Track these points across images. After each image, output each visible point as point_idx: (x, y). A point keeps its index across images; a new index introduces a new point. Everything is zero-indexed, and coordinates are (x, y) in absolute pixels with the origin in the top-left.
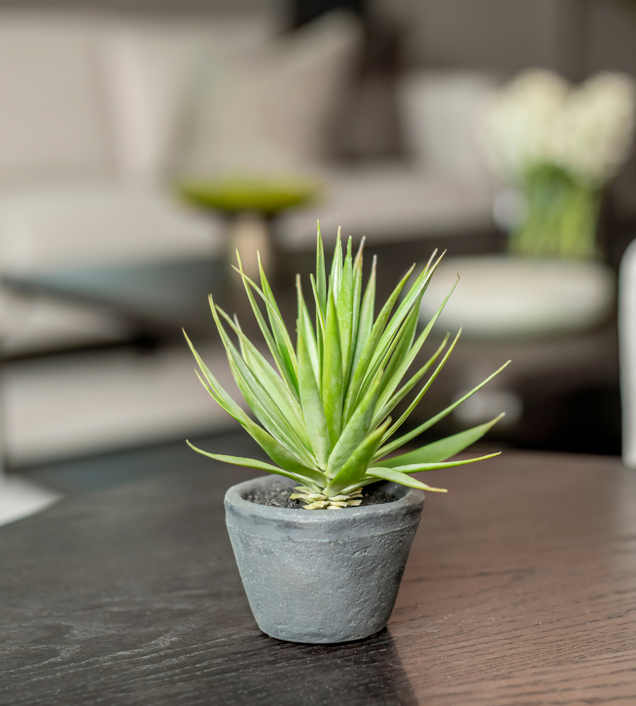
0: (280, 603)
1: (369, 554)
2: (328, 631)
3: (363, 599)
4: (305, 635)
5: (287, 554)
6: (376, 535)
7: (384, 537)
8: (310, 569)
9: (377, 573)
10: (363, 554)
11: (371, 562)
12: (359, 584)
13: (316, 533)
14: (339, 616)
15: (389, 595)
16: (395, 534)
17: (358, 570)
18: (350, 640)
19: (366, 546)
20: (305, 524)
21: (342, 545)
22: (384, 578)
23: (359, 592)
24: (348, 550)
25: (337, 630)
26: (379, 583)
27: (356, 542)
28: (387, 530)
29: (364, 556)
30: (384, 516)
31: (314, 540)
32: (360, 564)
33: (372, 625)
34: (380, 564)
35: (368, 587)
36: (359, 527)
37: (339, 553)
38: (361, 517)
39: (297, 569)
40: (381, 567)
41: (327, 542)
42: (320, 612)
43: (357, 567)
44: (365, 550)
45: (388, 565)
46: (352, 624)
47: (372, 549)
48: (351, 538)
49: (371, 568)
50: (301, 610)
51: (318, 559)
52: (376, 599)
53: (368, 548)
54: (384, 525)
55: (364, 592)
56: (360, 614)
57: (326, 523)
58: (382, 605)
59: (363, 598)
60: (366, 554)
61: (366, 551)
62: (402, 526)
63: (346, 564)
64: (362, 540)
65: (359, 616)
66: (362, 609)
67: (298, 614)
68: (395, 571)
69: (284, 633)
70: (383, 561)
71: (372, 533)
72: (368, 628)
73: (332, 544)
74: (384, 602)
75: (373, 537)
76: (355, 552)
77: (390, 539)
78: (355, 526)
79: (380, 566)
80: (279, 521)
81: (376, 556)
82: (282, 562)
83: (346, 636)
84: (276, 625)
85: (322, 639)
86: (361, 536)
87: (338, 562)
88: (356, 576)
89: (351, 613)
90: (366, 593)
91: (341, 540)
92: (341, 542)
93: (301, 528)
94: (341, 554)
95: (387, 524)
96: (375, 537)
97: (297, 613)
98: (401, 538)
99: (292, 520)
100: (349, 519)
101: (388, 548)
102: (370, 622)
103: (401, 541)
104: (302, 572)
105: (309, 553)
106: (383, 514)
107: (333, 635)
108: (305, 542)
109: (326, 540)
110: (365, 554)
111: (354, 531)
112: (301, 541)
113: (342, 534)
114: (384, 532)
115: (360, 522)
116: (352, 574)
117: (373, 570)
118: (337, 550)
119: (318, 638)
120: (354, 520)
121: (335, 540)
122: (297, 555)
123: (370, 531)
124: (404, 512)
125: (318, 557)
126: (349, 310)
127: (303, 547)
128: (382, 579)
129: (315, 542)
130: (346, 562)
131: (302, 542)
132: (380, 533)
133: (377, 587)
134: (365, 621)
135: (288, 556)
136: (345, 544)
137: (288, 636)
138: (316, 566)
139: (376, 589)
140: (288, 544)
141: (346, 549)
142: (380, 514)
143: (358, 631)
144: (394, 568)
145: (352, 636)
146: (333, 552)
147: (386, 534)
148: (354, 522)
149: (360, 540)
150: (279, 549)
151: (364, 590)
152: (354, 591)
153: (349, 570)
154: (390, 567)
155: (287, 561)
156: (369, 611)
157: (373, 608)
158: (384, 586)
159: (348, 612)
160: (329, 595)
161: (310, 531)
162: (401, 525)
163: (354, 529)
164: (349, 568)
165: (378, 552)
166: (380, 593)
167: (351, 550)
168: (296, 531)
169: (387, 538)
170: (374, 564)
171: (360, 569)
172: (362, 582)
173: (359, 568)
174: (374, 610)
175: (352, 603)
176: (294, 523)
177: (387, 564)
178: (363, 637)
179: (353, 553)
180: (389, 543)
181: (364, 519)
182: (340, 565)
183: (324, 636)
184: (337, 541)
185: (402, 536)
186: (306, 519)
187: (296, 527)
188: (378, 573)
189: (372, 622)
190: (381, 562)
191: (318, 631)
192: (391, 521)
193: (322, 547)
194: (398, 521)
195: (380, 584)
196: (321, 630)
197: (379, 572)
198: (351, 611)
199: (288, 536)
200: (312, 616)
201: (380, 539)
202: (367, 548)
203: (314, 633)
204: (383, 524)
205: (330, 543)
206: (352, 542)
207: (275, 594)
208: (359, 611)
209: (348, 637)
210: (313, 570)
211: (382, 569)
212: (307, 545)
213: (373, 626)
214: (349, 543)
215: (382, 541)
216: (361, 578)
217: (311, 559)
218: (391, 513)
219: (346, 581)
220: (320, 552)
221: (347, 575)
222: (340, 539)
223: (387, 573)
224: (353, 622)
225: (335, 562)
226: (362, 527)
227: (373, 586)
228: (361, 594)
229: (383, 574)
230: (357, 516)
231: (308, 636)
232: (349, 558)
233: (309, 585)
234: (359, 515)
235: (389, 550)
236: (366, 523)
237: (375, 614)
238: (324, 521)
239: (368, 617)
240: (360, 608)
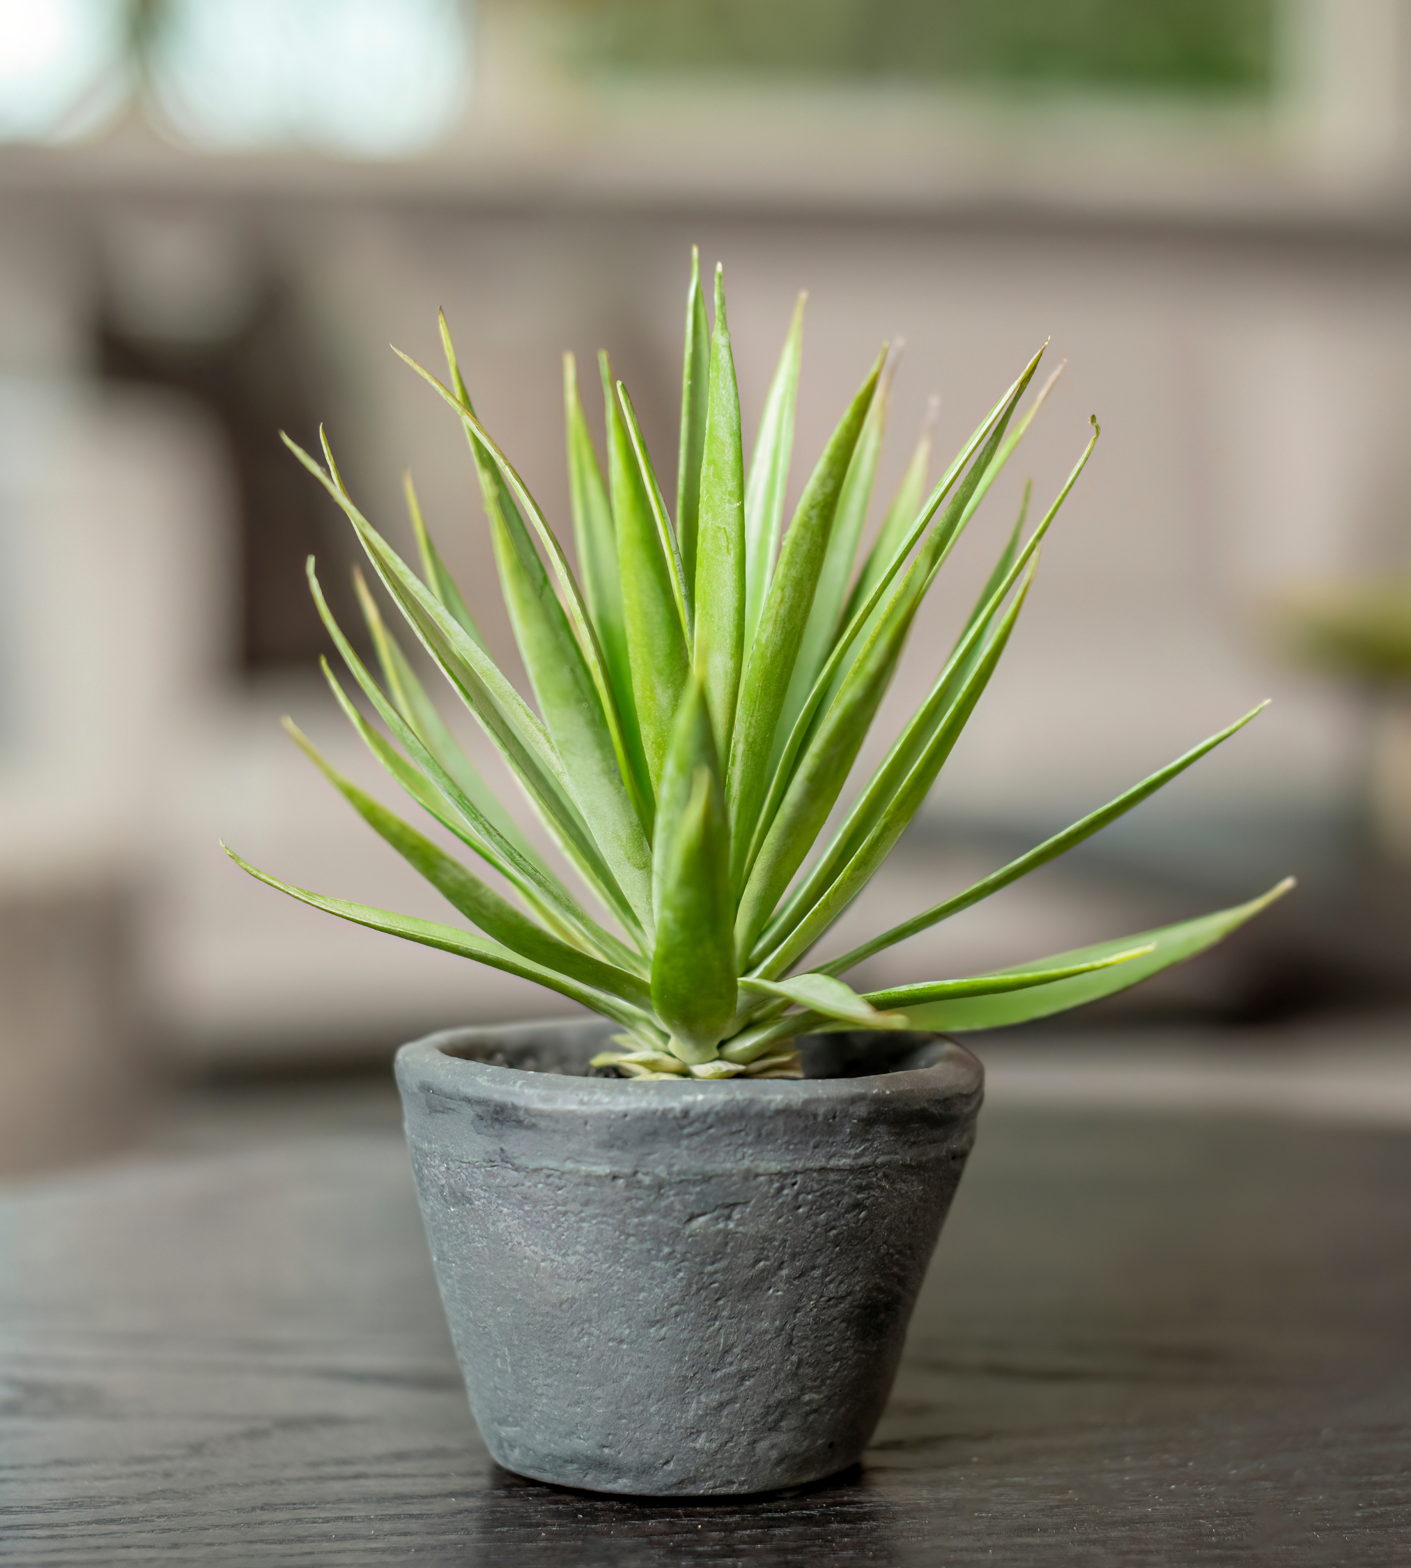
0: (496, 1356)
1: (741, 1229)
2: (628, 1457)
3: (733, 1368)
4: (566, 1461)
5: (503, 1205)
6: (761, 1170)
7: (789, 1181)
8: (565, 1255)
9: (776, 1294)
10: (721, 1226)
11: (751, 1255)
12: (715, 1318)
13: (573, 1146)
14: (658, 1412)
15: (831, 1370)
16: (832, 1177)
17: (711, 1274)
18: (702, 1492)
19: (730, 1200)
20: (542, 1114)
21: (649, 1188)
22: (806, 1314)
23: (719, 1345)
24: (670, 1208)
25: (656, 1455)
26: (788, 1327)
27: (695, 1183)
28: (800, 1159)
29: (727, 1234)
30: (785, 1112)
31: (569, 1165)
32: (716, 1254)
33: (774, 1454)
34: (785, 1265)
35: (748, 1331)
36: (704, 1137)
37: (643, 1212)
38: (706, 1108)
39: (529, 1253)
40: (788, 1277)
41: (606, 1176)
42: (598, 1392)
43: (703, 1263)
44: (726, 1212)
45: (817, 1273)
46: (700, 1442)
47: (750, 1213)
48: (676, 1168)
49: (753, 1272)
50: (549, 1381)
51: (584, 1225)
52: (782, 1375)
53: (738, 1209)
54: (788, 1143)
55: (736, 1347)
56: (725, 1412)
57: (600, 1117)
58: (807, 1398)
59: (731, 1364)
60: (731, 1225)
61: (729, 1218)
62: (857, 1156)
63: (666, 1250)
64: (713, 1181)
65: (723, 1420)
66: (732, 1401)
67: (541, 1395)
68: (849, 1299)
69: (517, 1452)
70: (794, 1256)
71: (746, 1163)
72: (761, 1464)
73: (621, 1182)
74: (815, 1389)
75: (750, 1175)
76: (692, 1218)
77: (812, 1191)
78: (690, 1135)
79: (784, 1272)
80: (480, 1102)
81: (768, 1239)
82: (491, 1229)
83: (684, 1476)
84: (496, 1424)
85: (616, 1479)
86: (709, 1168)
87: (642, 1241)
88: (703, 1294)
89: (694, 1405)
90: (743, 1351)
91: (646, 1174)
92: (647, 1180)
93: (532, 1127)
94: (650, 1218)
95: (800, 1142)
96: (757, 1175)
97: (540, 1391)
98: (858, 1193)
99: (509, 1099)
100: (672, 1109)
101: (808, 1217)
102: (762, 1445)
103: (858, 1206)
104: (543, 1264)
105: (557, 1204)
106: (781, 1106)
107: (645, 1470)
108: (545, 1171)
109: (603, 1169)
110: (726, 1225)
111: (687, 1148)
112: (532, 1165)
113: (649, 1154)
114: (788, 1165)
115: (704, 1121)
116: (690, 1285)
117: (763, 1280)
118: (639, 1204)
119: (604, 1476)
120: (686, 1113)
121: (627, 1170)
122: (527, 1208)
123: (739, 1155)
124: (862, 1110)
125: (583, 1220)
127: (540, 1186)
128: (798, 1315)
129: (570, 1172)
130: (667, 1244)
131: (536, 1170)
132: (775, 1167)
133: (781, 1338)
134: (744, 1440)
135: (505, 1210)
136: (659, 1186)
137: (528, 1462)
138: (580, 1249)
139: (778, 1345)
140: (503, 1172)
141: (663, 1203)
142: (773, 1107)
143: (723, 1469)
144: (843, 1287)
145: (705, 1480)
146: (627, 1208)
147: (796, 1173)
148: (685, 1122)
149: (707, 1179)
150: (481, 1188)
151: (732, 1339)
152: (701, 1339)
153: (679, 1270)
154: (827, 1279)
155: (502, 1225)
156: (757, 1410)
157: (772, 1401)
158: (806, 1338)
159: (684, 1402)
160: (622, 1341)
161: (557, 1137)
162: (853, 1152)
163: (685, 1142)
164: (676, 1264)
165: (772, 1226)
166: (794, 1358)
167: (678, 1206)
168: (522, 1133)
169: (804, 1186)
170: (762, 1264)
171: (716, 1272)
172: (725, 1313)
173: (710, 1268)
174: (782, 1409)
175: (698, 1376)
176: (515, 1108)
177: (814, 1268)
178: (745, 1489)
179: (687, 1218)
180: (813, 1202)
181: (717, 1113)
182: (649, 1251)
183: (620, 1471)
184: (635, 1173)
185: (860, 1189)
186: (545, 1100)
187: (519, 1123)
188: (780, 1293)
189: (773, 1447)
190: (786, 1258)
191: (598, 1452)
192: (813, 1134)
193: (592, 1189)
194: (839, 1138)
195: (793, 1330)
196: (606, 1451)
197: (787, 1291)
198: (695, 1401)
199: (502, 1150)
200: (577, 1403)
201: (776, 1185)
202: (735, 1205)
203: (588, 1458)
204: (786, 1138)
205: (615, 1178)
206: (681, 1181)
207: (485, 1327)
208: (722, 1405)
209: (693, 1481)
210: (572, 1260)
211: (796, 1282)
212: (551, 1180)
213: (779, 1462)
214: (670, 1184)
215: (785, 1192)
216: (721, 1302)
217: (565, 1225)
218: (813, 1107)
219: (672, 1305)
220: (586, 1204)
221: (674, 1286)
222: (644, 1170)
223: (814, 1297)
224: (704, 1435)
225: (632, 1239)
226: (713, 1140)
227: (766, 1332)
228: (726, 1352)
229: (800, 1300)
230: (695, 1103)
231: (575, 1466)
232: (675, 1234)
233: (564, 1306)
234: (703, 1101)
235: (816, 1225)
236: (725, 1130)
237: (783, 1424)
238: (597, 1109)
239: (755, 1430)
240: (725, 1396)
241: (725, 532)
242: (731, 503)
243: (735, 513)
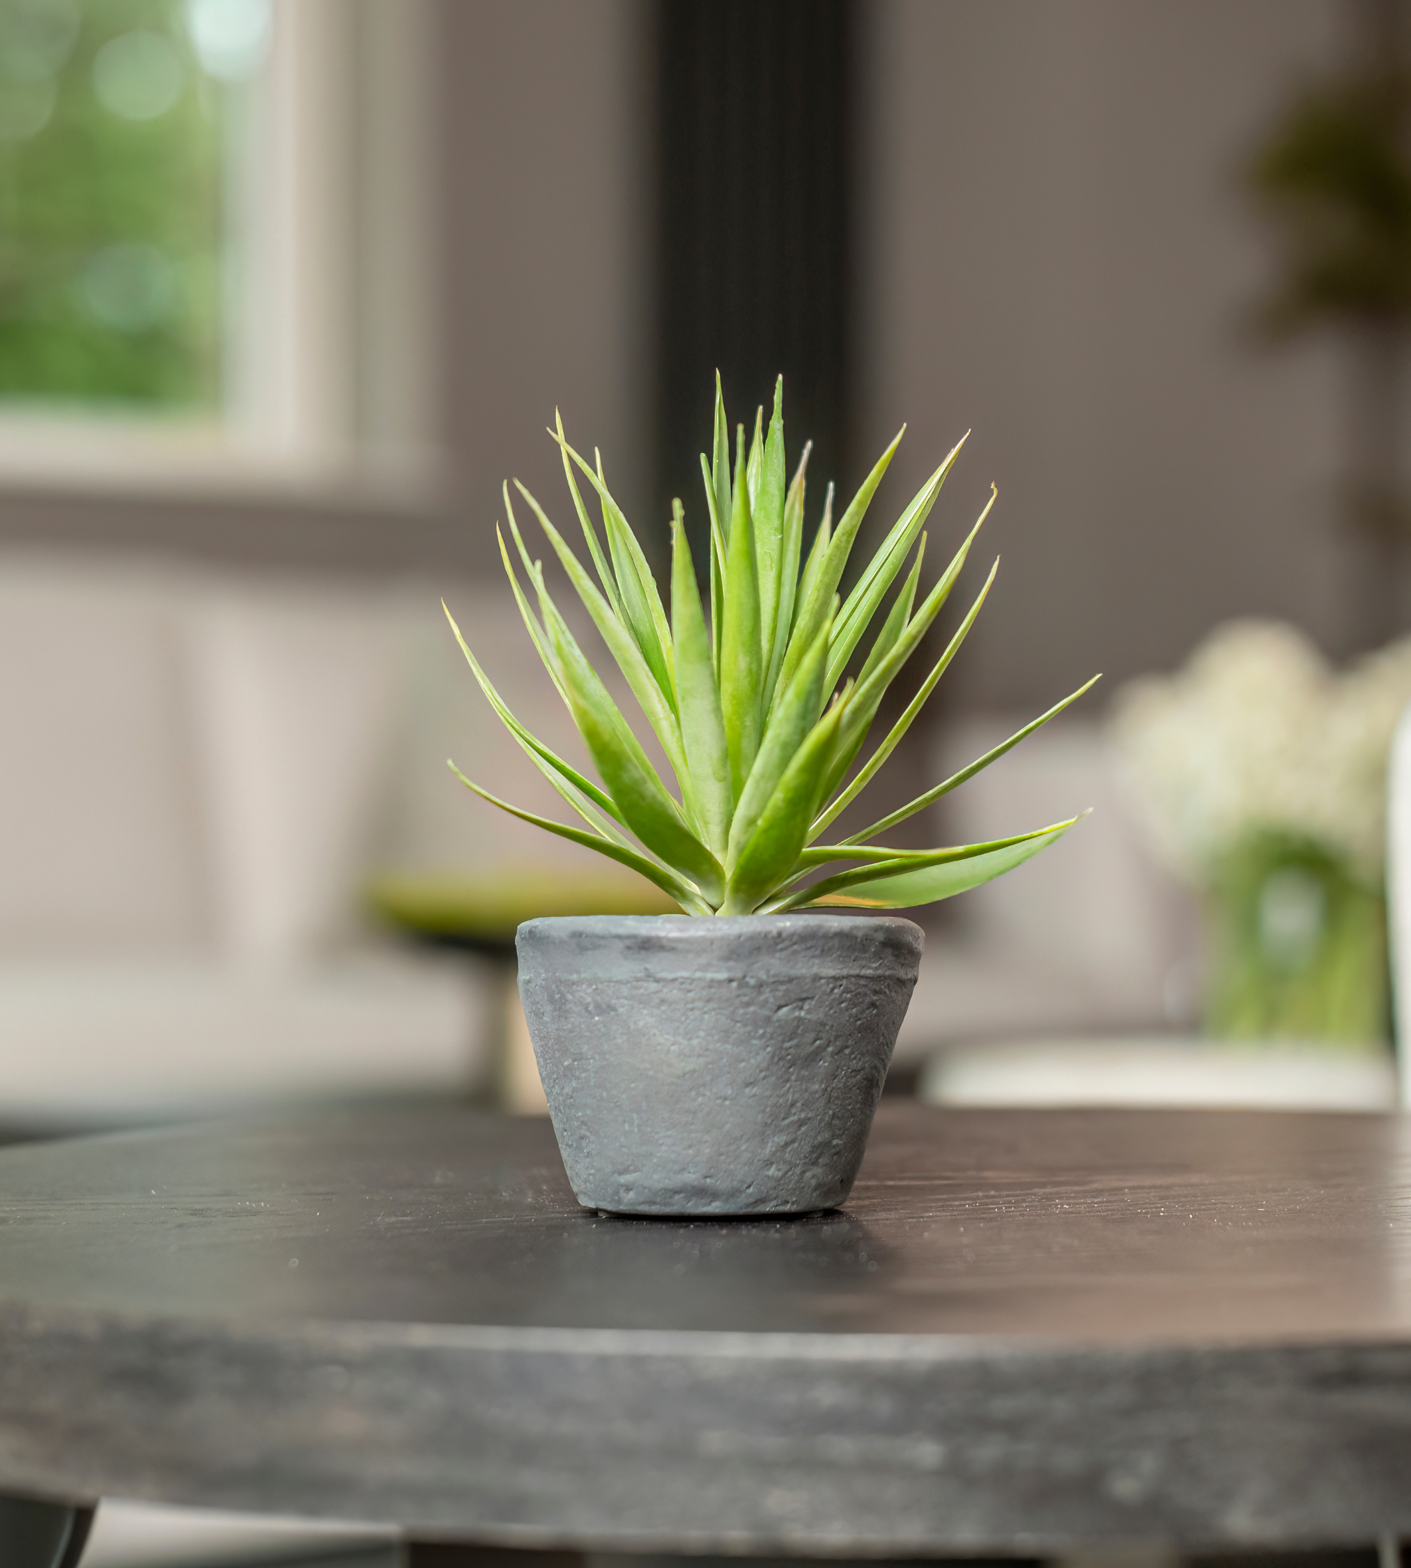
0: (625, 1121)
1: (808, 1016)
2: (722, 1184)
3: (796, 1118)
4: (676, 1192)
5: (643, 1008)
6: (823, 975)
7: (839, 983)
8: (689, 1039)
9: (824, 1064)
10: (797, 1014)
11: (813, 1035)
12: (787, 1081)
13: (703, 960)
14: (746, 1150)
15: (849, 1124)
16: (863, 982)
17: (787, 1049)
18: (767, 1209)
19: (804, 995)
20: (680, 940)
21: (753, 987)
22: (840, 1081)
23: (788, 1100)
24: (766, 1001)
25: (743, 1182)
26: (829, 1089)
27: (782, 983)
28: (845, 968)
29: (800, 1019)
30: (841, 935)
31: (698, 974)
32: (791, 1034)
33: (814, 1182)
34: (831, 1044)
35: (806, 1090)
36: (790, 950)
37: (748, 1005)
38: (792, 930)
39: (661, 1040)
40: (832, 1052)
41: (724, 980)
42: (707, 1137)
43: (783, 1041)
44: (800, 1004)
45: (847, 1051)
46: (772, 1171)
47: (815, 1005)
48: (772, 972)
49: (812, 1049)
50: (669, 1133)
51: (706, 1016)
52: (823, 1125)
53: (808, 1002)
54: (840, 956)
55: (798, 1102)
56: (789, 1149)
57: (722, 938)
58: (835, 1142)
59: (795, 1114)
60: (803, 1014)
61: (801, 1008)
62: (877, 969)
63: (761, 1031)
64: (795, 982)
65: (787, 1155)
66: (793, 1141)
67: (661, 1145)
68: (862, 1072)
69: (631, 1194)
70: (837, 1037)
71: (815, 970)
72: (806, 1189)
73: (734, 984)
74: (839, 1137)
75: (817, 978)
76: (780, 1007)
77: (851, 992)
78: (782, 950)
79: (830, 1049)
80: (629, 937)
81: (823, 1024)
82: (632, 1027)
83: (759, 1197)
84: (616, 1175)
85: (709, 1204)
86: (793, 972)
87: (745, 1025)
88: (781, 1063)
89: (770, 1144)
90: (803, 1105)
91: (752, 977)
92: (752, 982)
93: (673, 949)
94: (752, 1009)
95: (846, 956)
96: (821, 978)
97: (660, 1142)
98: (874, 996)
99: (653, 933)
100: (770, 932)
101: (847, 1010)
102: (808, 1174)
103: (873, 1005)
104: (673, 1048)
105: (687, 1003)
106: (838, 930)
107: (733, 1193)
108: (680, 980)
109: (723, 976)
110: (800, 1014)
111: (780, 959)
112: (671, 976)
113: (753, 963)
114: (839, 971)
115: (791, 940)
116: (773, 1057)
117: (817, 1054)
118: (745, 999)
119: (703, 1201)
120: (780, 934)
121: (739, 975)
122: (663, 1008)
123: (810, 963)
124: (881, 936)
125: (705, 1013)
126: (776, 529)
127: (675, 991)
128: (835, 1081)
129: (699, 979)
130: (761, 1027)
131: (674, 980)
132: (832, 972)
133: (825, 1096)
134: (798, 1170)
135: (645, 1012)
136: (760, 986)
137: (641, 1199)
138: (702, 1034)
139: (823, 1101)
140: (645, 984)
141: (762, 998)
142: (833, 930)
143: (783, 1191)
144: (860, 1063)
145: (771, 1200)
146: (737, 1002)
147: (843, 977)
148: (778, 940)
149: (791, 980)
150: (626, 998)
151: (797, 1095)
152: (778, 1096)
153: (768, 1046)
154: (853, 1056)
155: (641, 1024)
156: (807, 1148)
157: (816, 1142)
158: (837, 1098)
159: (763, 1142)
160: (726, 1099)
161: (691, 956)
162: (874, 965)
163: (778, 955)
164: (767, 1042)
165: (826, 1015)
166: (831, 1112)
167: (771, 1000)
168: (662, 955)
169: (846, 988)
170: (818, 1042)
171: (790, 1048)
172: (793, 1078)
173: (787, 1045)
174: (820, 1149)
175: (774, 1123)
176: (658, 938)
177: (847, 1047)
178: (794, 1208)
179: (777, 1007)
180: (850, 1000)
181: (799, 935)
182: (750, 1032)
183: (714, 1195)
184: (744, 977)
185: (876, 992)
186: (681, 930)
187: (662, 948)
188: (826, 1064)
189: (814, 1176)
190: (832, 1038)
191: (703, 1181)
192: (854, 950)
193: (713, 990)
194: (867, 955)
195: (831, 1091)
196: (708, 1180)
197: (831, 1063)
198: (771, 1141)
199: (646, 969)
200: (690, 1147)
201: (831, 986)
202: (804, 1000)
203: (694, 1187)
204: (839, 953)
205: (731, 981)
206: (774, 982)
207: (616, 1102)
208: (787, 1144)
209: (762, 1201)
210: (695, 1042)
211: (836, 1057)
212: (683, 986)
213: (816, 1189)
214: (767, 984)
215: (836, 991)
216: (791, 1070)
217: (692, 1017)
218: (855, 932)
219: (761, 1071)
220: (709, 1001)
221: (762, 1058)
222: (750, 974)
223: (845, 1068)
224: (774, 1166)
225: (739, 1025)
226: (795, 953)
227: (816, 1092)
228: (793, 1105)
229: (837, 1070)
230: (785, 928)
231: (682, 1195)
232: (768, 1020)
233: (687, 1076)
234: (791, 926)
235: (850, 1016)
236: (803, 946)
237: (820, 1160)
238: (719, 934)
239: (805, 1163)
240: (789, 1138)
241: (770, 555)
242: (776, 536)
243: (778, 542)
